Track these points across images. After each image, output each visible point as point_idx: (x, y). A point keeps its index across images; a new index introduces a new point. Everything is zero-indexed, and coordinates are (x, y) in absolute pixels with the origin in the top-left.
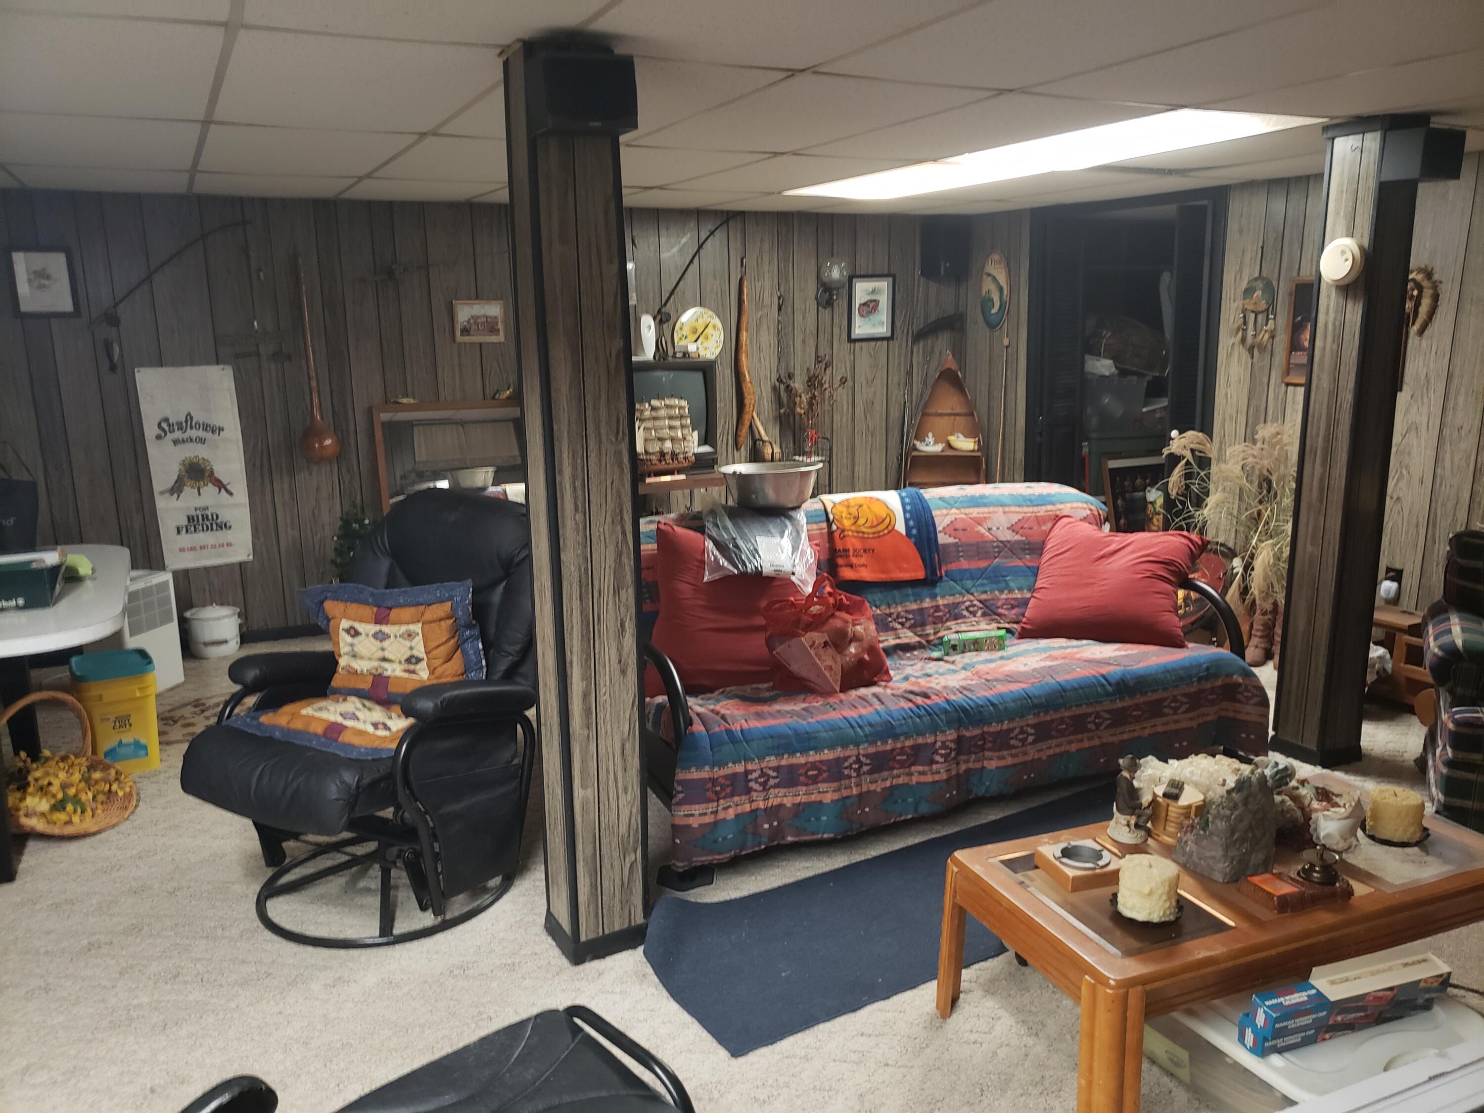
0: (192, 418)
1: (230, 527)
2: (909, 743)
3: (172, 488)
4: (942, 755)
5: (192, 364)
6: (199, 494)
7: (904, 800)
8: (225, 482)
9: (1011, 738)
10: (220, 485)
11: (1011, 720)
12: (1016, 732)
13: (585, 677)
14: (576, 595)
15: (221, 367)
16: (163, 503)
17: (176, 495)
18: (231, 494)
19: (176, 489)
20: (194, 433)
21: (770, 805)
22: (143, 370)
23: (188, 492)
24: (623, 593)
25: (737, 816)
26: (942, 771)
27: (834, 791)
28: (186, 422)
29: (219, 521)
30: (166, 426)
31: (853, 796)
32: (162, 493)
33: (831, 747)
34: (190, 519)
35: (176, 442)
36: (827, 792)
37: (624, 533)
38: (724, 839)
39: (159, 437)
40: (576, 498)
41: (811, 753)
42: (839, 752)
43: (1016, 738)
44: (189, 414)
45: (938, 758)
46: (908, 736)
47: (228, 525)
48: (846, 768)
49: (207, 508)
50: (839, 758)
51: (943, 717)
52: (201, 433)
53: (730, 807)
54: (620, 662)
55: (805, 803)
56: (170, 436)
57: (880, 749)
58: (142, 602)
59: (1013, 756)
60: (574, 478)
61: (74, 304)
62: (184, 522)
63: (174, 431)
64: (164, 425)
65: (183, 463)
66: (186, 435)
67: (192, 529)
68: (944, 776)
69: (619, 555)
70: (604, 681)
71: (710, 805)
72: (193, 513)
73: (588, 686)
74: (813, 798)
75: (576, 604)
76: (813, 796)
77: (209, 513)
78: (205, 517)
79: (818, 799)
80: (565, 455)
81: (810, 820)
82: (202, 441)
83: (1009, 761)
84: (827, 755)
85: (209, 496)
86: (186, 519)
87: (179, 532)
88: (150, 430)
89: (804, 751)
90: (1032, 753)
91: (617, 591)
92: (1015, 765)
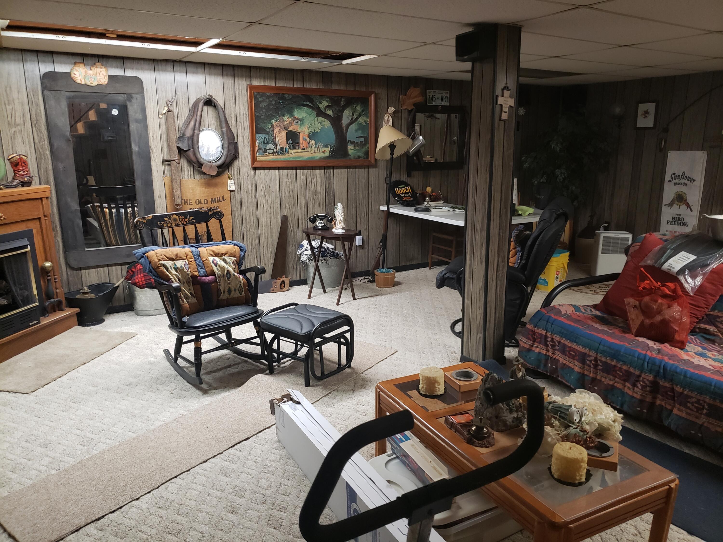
0: (684, 174)
1: (688, 225)
2: (625, 367)
3: (669, 204)
4: (641, 385)
5: (691, 150)
6: (679, 208)
7: (618, 397)
8: (690, 205)
9: (689, 402)
10: (688, 206)
11: (691, 391)
12: (694, 400)
13: (470, 260)
14: (470, 229)
15: (703, 152)
16: (665, 209)
17: (670, 207)
18: (692, 211)
19: (671, 205)
20: (683, 181)
21: (554, 357)
22: (671, 151)
23: (675, 206)
24: (483, 233)
25: (539, 353)
26: (639, 393)
27: (580, 368)
28: (682, 176)
29: (684, 222)
30: (674, 176)
31: (589, 376)
32: (665, 205)
33: (584, 346)
34: (673, 218)
35: (675, 184)
36: (577, 366)
37: (485, 209)
38: (530, 358)
39: (670, 181)
40: (473, 193)
41: (574, 344)
42: (586, 351)
43: (692, 404)
44: (684, 172)
45: (639, 385)
46: (625, 363)
47: (687, 224)
48: (589, 360)
49: (680, 215)
50: (586, 353)
51: (650, 365)
52: (686, 182)
53: (538, 347)
54: (481, 258)
55: (567, 365)
56: (674, 181)
57: (609, 361)
58: (612, 242)
59: (687, 413)
60: (473, 184)
61: (654, 124)
62: (671, 219)
63: (676, 179)
64: (673, 176)
65: (676, 194)
66: (680, 182)
67: (673, 223)
68: (638, 397)
69: (483, 217)
70: (476, 263)
71: (530, 341)
72: (675, 216)
73: (471, 263)
74: (571, 365)
75: (470, 231)
76: (571, 364)
77: (681, 217)
78: (679, 219)
79: (572, 367)
80: (471, 176)
81: (567, 374)
82: (685, 185)
83: (684, 415)
84: (580, 348)
85: (682, 210)
86: (672, 218)
87: (668, 223)
88: (668, 177)
89: (572, 341)
90: (702, 420)
91: (481, 231)
92: (686, 419)
